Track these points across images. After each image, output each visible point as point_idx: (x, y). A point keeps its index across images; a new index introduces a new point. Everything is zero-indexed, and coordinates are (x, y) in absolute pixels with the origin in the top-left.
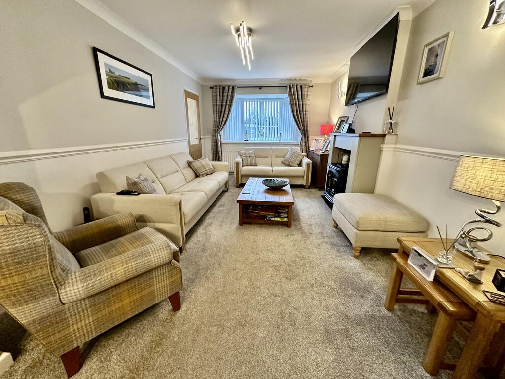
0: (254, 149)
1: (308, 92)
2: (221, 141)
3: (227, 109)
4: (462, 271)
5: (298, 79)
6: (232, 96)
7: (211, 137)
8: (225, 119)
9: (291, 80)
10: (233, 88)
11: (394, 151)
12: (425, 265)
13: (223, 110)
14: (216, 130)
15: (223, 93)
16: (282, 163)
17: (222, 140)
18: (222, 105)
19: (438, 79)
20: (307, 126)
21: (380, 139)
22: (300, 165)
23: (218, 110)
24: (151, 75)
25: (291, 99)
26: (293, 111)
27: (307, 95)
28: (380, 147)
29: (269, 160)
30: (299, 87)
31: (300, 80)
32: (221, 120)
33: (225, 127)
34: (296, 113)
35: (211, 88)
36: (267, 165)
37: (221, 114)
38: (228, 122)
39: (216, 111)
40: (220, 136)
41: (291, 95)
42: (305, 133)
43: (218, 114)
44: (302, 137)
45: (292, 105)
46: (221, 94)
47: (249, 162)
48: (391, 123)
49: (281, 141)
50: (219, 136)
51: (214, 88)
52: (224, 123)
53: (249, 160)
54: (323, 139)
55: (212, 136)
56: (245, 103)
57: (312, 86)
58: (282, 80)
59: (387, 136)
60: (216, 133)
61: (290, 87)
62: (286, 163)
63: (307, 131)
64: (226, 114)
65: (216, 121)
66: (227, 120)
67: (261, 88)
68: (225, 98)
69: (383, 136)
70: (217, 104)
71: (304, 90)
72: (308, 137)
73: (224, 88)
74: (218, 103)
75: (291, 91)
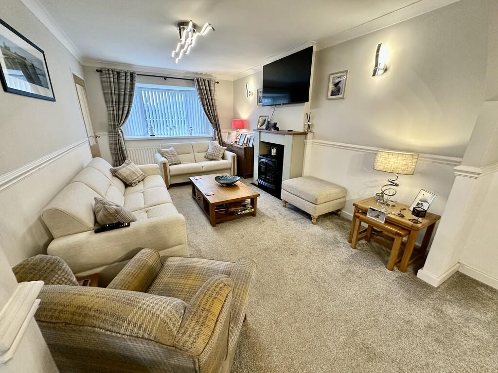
0: (174, 146)
1: (214, 87)
2: (123, 139)
3: (127, 100)
4: (395, 213)
5: (204, 74)
6: (132, 85)
7: (107, 133)
8: (125, 112)
9: (197, 73)
10: (132, 75)
11: (312, 144)
12: (378, 215)
13: (122, 100)
14: (114, 125)
15: (118, 79)
16: (205, 157)
17: (125, 137)
18: (119, 95)
19: (343, 98)
20: (218, 120)
21: (303, 137)
22: (223, 158)
23: (114, 100)
24: (43, 52)
25: (201, 93)
26: (203, 105)
27: (215, 90)
28: (304, 142)
29: (191, 156)
30: (206, 82)
31: (206, 74)
32: (121, 113)
33: (127, 121)
34: (206, 108)
35: (98, 71)
36: (191, 162)
37: (119, 105)
38: (129, 116)
39: (112, 102)
40: (122, 131)
41: (200, 89)
42: (217, 126)
43: (115, 105)
44: (215, 131)
45: (202, 99)
46: (116, 80)
47: (174, 161)
48: (309, 125)
49: (193, 135)
50: (120, 132)
51: (104, 72)
52: (124, 116)
53: (173, 158)
54: (236, 132)
55: (109, 132)
56: (143, 92)
57: (218, 83)
58: (188, 72)
59: (308, 134)
60: (115, 128)
61: (198, 80)
62: (211, 157)
63: (219, 125)
64: (127, 106)
65: (114, 114)
66: (128, 113)
67: (165, 78)
68: (123, 86)
69: (305, 134)
70: (111, 93)
71: (212, 85)
72: (220, 131)
73: (118, 73)
74: (113, 92)
75: (199, 85)
